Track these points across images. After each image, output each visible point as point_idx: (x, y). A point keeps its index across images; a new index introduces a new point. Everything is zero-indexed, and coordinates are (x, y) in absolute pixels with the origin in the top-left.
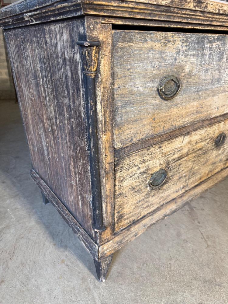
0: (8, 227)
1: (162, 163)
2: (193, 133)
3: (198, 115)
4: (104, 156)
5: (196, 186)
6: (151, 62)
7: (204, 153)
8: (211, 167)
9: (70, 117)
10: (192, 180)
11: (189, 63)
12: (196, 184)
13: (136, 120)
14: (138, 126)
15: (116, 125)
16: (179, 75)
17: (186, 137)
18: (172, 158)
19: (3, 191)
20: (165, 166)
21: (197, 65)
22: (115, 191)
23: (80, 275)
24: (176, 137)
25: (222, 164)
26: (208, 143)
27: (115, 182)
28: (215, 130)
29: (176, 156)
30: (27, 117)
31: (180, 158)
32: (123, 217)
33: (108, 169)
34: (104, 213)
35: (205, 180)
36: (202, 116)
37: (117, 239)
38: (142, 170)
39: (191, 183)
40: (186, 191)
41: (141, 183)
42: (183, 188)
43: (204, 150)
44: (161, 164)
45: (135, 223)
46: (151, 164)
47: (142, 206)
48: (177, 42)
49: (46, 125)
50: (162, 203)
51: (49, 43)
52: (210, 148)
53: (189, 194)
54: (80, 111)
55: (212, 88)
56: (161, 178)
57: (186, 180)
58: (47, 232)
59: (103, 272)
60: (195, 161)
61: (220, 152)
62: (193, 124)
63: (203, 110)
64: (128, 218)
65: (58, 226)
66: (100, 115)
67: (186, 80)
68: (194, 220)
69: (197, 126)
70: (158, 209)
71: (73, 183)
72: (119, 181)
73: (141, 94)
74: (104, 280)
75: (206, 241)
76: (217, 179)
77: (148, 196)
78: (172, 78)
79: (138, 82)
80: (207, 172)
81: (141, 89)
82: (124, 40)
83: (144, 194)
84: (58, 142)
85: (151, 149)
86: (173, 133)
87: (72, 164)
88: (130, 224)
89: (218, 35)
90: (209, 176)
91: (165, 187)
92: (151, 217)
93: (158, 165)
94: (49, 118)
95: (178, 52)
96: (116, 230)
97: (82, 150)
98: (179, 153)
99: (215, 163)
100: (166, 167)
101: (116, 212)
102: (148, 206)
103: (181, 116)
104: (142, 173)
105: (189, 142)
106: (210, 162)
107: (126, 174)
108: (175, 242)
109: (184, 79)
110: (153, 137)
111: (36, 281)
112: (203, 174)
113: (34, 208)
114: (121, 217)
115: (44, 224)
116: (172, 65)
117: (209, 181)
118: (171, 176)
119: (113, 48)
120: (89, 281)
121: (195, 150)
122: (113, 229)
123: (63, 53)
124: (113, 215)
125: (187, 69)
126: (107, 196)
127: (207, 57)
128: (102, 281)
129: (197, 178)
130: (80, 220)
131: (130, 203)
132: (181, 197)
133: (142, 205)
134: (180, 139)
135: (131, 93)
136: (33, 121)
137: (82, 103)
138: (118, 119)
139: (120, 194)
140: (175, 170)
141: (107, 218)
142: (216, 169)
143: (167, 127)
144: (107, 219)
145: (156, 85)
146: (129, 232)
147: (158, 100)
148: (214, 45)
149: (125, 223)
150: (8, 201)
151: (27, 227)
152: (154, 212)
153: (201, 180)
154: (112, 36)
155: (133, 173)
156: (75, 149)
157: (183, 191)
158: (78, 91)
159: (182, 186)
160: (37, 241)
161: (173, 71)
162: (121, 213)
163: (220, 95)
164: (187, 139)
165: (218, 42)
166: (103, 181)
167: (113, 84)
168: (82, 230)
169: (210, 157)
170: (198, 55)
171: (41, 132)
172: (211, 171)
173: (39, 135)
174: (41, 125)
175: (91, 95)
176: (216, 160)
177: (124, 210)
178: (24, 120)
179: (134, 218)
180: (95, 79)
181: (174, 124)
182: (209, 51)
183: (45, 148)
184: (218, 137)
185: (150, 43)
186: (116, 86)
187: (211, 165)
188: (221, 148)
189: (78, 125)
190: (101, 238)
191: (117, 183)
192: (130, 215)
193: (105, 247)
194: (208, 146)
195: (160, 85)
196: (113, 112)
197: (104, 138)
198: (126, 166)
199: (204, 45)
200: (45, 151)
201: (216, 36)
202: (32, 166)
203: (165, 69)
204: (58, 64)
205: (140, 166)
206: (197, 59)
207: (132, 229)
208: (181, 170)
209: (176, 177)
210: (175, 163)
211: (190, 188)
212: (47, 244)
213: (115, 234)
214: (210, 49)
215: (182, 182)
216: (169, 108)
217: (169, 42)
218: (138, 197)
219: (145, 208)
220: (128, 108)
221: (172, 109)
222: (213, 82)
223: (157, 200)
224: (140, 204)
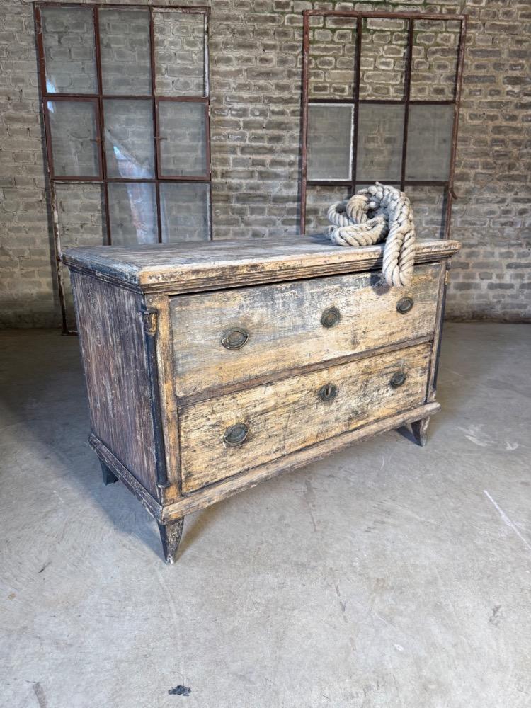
0: (55, 510)
1: (239, 415)
2: (279, 383)
3: (280, 364)
4: (165, 404)
5: (299, 451)
6: (211, 319)
7: (304, 408)
8: (321, 427)
9: (136, 367)
10: (289, 442)
11: (256, 314)
12: (299, 447)
13: (199, 370)
14: (202, 375)
15: (177, 374)
16: (245, 326)
17: (268, 388)
18: (254, 410)
19: (46, 469)
20: (243, 419)
21: (268, 314)
22: (180, 443)
23: (145, 559)
24: (254, 387)
25: (341, 424)
26: (306, 396)
27: (179, 432)
28: (317, 380)
29: (258, 409)
30: (90, 365)
31: (264, 412)
32: (192, 475)
33: (170, 417)
34: (168, 465)
35: (314, 444)
36: (288, 364)
37: (185, 501)
38: (212, 422)
39: (290, 446)
40: (284, 455)
41: (214, 437)
42: (277, 451)
43: (301, 404)
44: (237, 417)
45: (209, 486)
46: (224, 416)
47: (218, 466)
48: (238, 299)
49: (112, 374)
50: (246, 467)
51: (118, 301)
52: (311, 402)
53: (287, 460)
54: (143, 362)
55: (295, 335)
56: (240, 433)
57: (280, 441)
58: (107, 516)
59: (171, 548)
60: (289, 417)
61: (332, 408)
62: (274, 373)
63: (285, 358)
64: (198, 478)
66: (160, 366)
67: (255, 330)
68: (308, 503)
69: (282, 375)
70: (241, 474)
71: (139, 437)
72: (185, 432)
73: (202, 346)
74: (172, 562)
75: (315, 525)
76: (334, 444)
77: (224, 454)
78: (236, 330)
79: (198, 336)
80: (315, 434)
81: (202, 342)
82: (181, 305)
83: (218, 451)
84: (124, 393)
85: (222, 399)
86: (248, 382)
87: (137, 415)
88: (202, 486)
89: (290, 284)
90: (321, 439)
91: (248, 445)
92: (230, 483)
93: (234, 417)
94: (116, 368)
95: (241, 306)
96: (184, 490)
97: (146, 399)
98: (262, 405)
99: (327, 422)
100: (245, 421)
101: (183, 467)
102: (226, 467)
103: (256, 365)
104: (214, 426)
105: (276, 394)
106: (317, 420)
107: (193, 425)
108: (273, 526)
109: (253, 329)
110: (221, 387)
111: (90, 563)
112: (308, 435)
113: (90, 490)
114: (189, 475)
115: (103, 507)
116: (236, 318)
117: (322, 446)
118: (256, 433)
119: (171, 313)
120: (154, 563)
121: (287, 403)
122: (180, 488)
123: (130, 313)
124: (179, 471)
125: (256, 319)
126: (170, 446)
127: (281, 305)
128: (170, 561)
129: (298, 439)
131: (200, 460)
132: (276, 462)
133: (218, 464)
134: (260, 390)
135: (191, 345)
136: (97, 370)
137: (145, 355)
138: (179, 369)
139: (186, 447)
140: (260, 426)
141: (171, 472)
142: (331, 431)
143: (238, 377)
144: (172, 474)
145: (219, 337)
146: (201, 496)
147: (223, 350)
148: (288, 294)
149: (195, 483)
150: (54, 481)
151: (79, 511)
152: (236, 476)
153: (307, 444)
154: (169, 304)
155: (202, 425)
156: (140, 399)
157: (278, 455)
158: (142, 344)
159: (275, 448)
160: (93, 525)
161: (237, 323)
162: (190, 470)
163: (310, 340)
164: (270, 390)
165: (293, 291)
166: (166, 430)
167: (172, 340)
169: (316, 414)
170: (267, 306)
171: (106, 382)
172: (322, 433)
173: (104, 386)
174: (107, 375)
175: (152, 350)
176: (328, 418)
177: (193, 467)
178: (86, 368)
179: (208, 479)
180: (155, 338)
181: (247, 373)
182: (281, 301)
183: (110, 401)
184: (322, 389)
185: (207, 303)
186: (175, 341)
187: (321, 424)
188: (332, 402)
189: (143, 375)
190: (165, 497)
191: (182, 434)
192: (202, 475)
193: (170, 508)
194: (307, 399)
195: (224, 337)
196: (174, 363)
197: (165, 387)
199: (273, 295)
200: (110, 405)
201: (288, 285)
202: (92, 429)
203: (227, 322)
204: (126, 320)
205: (210, 417)
206: (267, 310)
207: (205, 493)
208: (269, 427)
209: (264, 435)
210: (259, 418)
211: (289, 452)
212: (106, 528)
213: (183, 496)
214: (283, 298)
215: (274, 442)
216: (238, 357)
217: (229, 299)
218: (210, 453)
219: (222, 469)
220: (190, 359)
221: (242, 359)
222: (295, 328)
223: (237, 461)
224: (214, 462)
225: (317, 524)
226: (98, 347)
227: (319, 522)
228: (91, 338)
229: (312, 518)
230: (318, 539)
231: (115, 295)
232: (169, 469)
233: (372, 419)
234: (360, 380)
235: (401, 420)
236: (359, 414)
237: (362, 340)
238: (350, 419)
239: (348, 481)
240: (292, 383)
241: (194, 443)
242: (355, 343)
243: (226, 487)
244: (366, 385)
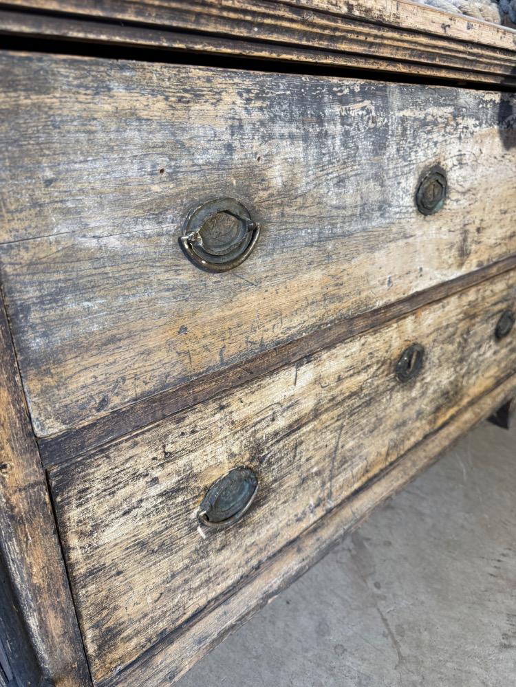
1: (235, 450)
2: (325, 355)
3: (331, 307)
5: (356, 493)
6: (141, 159)
7: (368, 404)
8: (393, 435)
10: (340, 479)
11: (278, 159)
12: (356, 486)
13: (113, 340)
15: (27, 362)
16: (248, 196)
17: (303, 368)
18: (270, 430)
20: (247, 456)
21: (307, 165)
22: (68, 567)
24: (271, 373)
25: (424, 422)
26: (374, 376)
28: (393, 339)
29: (281, 423)
31: (293, 429)
32: (119, 633)
33: (22, 507)
35: (382, 470)
36: (346, 306)
38: (166, 484)
39: (341, 487)
40: (329, 511)
41: (170, 522)
42: (317, 505)
43: (366, 396)
44: (232, 455)
45: (166, 638)
46: (197, 460)
47: (187, 587)
48: (226, 98)
50: (254, 562)
52: (381, 388)
53: (337, 520)
55: (364, 230)
56: (240, 493)
57: (324, 484)
60: (342, 427)
61: (414, 393)
62: (318, 331)
63: (343, 291)
64: (138, 633)
67: (276, 212)
68: (364, 578)
69: (332, 335)
70: (245, 580)
72: (82, 534)
76: (414, 464)
77: (202, 552)
78: (224, 205)
79: (99, 221)
80: (384, 450)
81: (114, 242)
82: (9, 85)
83: (186, 552)
85: (191, 417)
86: (258, 362)
88: (148, 646)
89: (362, 82)
90: (392, 458)
91: (258, 514)
92: (220, 611)
93: (223, 457)
95: (237, 127)
96: (99, 677)
98: (288, 414)
99: (404, 423)
100: (251, 460)
101: (87, 626)
102: (208, 581)
103: (278, 315)
104: (168, 494)
105: (318, 381)
106: (389, 422)
107: (106, 507)
109: (270, 207)
110: (188, 383)
112: (371, 458)
114: (109, 638)
116: (221, 165)
117: (394, 473)
118: (275, 481)
121: (339, 399)
124: (76, 639)
125: (277, 176)
126: (37, 591)
127: (338, 142)
129: (355, 471)
131: (139, 589)
132: (315, 530)
133: (186, 582)
134: (287, 375)
135: (71, 255)
138: (36, 343)
139: (92, 573)
140: (284, 462)
141: (51, 654)
142: (409, 439)
143: (232, 350)
145: (169, 227)
146: (150, 671)
147: (188, 274)
148: (356, 109)
149: (127, 649)
152: (231, 591)
153: (370, 475)
155: (134, 500)
157: (320, 512)
159: (312, 502)
161: (226, 186)
162: (110, 624)
163: (392, 245)
164: (307, 373)
165: (367, 103)
169: (388, 411)
170: (306, 138)
172: (396, 446)
176: (406, 415)
177: (120, 613)
179: (162, 625)
181: (255, 337)
182: (339, 127)
184: (401, 356)
185: (122, 98)
187: (394, 429)
188: (415, 382)
191: (73, 541)
192: (146, 621)
194: (376, 383)
195: (188, 227)
198: (98, 486)
199: (321, 107)
201: (357, 84)
203: (195, 177)
205: (156, 473)
206: (305, 149)
207: (159, 659)
208: (303, 460)
210: (281, 444)
211: (339, 501)
214: (344, 120)
215: (312, 489)
216: (231, 294)
217: (197, 95)
218: (164, 565)
219: (199, 588)
220: (72, 306)
221: (242, 296)
222: (364, 212)
223: (236, 556)
224: (178, 580)
225: (398, 638)
227: (401, 631)
229: (385, 620)
232: (41, 648)
233: (466, 401)
234: (459, 332)
235: (502, 396)
236: (450, 396)
237: (474, 247)
238: (438, 409)
240: (352, 351)
241: (117, 553)
242: (464, 253)
243: (210, 625)
244: (466, 340)
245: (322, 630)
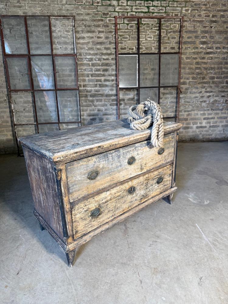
0: (21, 244)
2: (112, 190)
3: (112, 182)
4: (65, 206)
5: (121, 215)
6: (83, 169)
7: (122, 198)
8: (130, 204)
9: (52, 190)
10: (117, 212)
11: (101, 164)
12: (121, 214)
13: (79, 190)
14: (80, 192)
15: (70, 193)
16: (97, 170)
18: (102, 202)
19: (16, 225)
21: (106, 164)
22: (72, 220)
23: (60, 265)
24: (102, 193)
25: (137, 201)
26: (123, 193)
27: (72, 216)
28: (127, 186)
29: (104, 201)
30: (33, 184)
31: (106, 202)
33: (68, 211)
34: (68, 230)
35: (127, 211)
36: (115, 181)
37: (76, 242)
38: (85, 209)
39: (117, 213)
40: (115, 218)
41: (86, 215)
42: (112, 216)
43: (121, 196)
44: (95, 206)
45: (85, 235)
46: (90, 206)
48: (94, 159)
49: (43, 190)
50: (100, 225)
51: (44, 163)
52: (125, 195)
53: (117, 220)
54: (56, 190)
55: (117, 170)
56: (97, 212)
57: (113, 212)
58: (43, 246)
59: (71, 261)
60: (116, 202)
61: (134, 196)
62: (110, 186)
63: (114, 179)
64: (80, 233)
65: (49, 242)
66: (63, 191)
67: (101, 171)
68: (126, 235)
69: (113, 186)
70: (98, 228)
71: (55, 217)
73: (79, 180)
74: (71, 266)
75: (129, 245)
76: (135, 210)
77: (91, 221)
78: (93, 172)
79: (78, 177)
80: (127, 207)
81: (80, 179)
82: (70, 166)
83: (88, 221)
84: (48, 199)
85: (89, 200)
86: (99, 192)
87: (54, 209)
88: (82, 235)
90: (130, 208)
91: (100, 216)
92: (94, 232)
95: (95, 162)
96: (75, 238)
97: (57, 204)
98: (105, 199)
99: (132, 202)
100: (99, 207)
101: (74, 229)
102: (91, 226)
103: (102, 184)
104: (86, 211)
105: (111, 194)
106: (128, 201)
107: (77, 212)
108: (112, 247)
110: (88, 195)
111: (38, 269)
112: (124, 208)
113: (35, 234)
114: (77, 232)
115: (41, 242)
116: (93, 167)
117: (130, 212)
118: (103, 211)
119: (66, 170)
120: (64, 267)
121: (115, 197)
122: (73, 238)
123: (49, 169)
124: (73, 231)
125: (101, 166)
126: (68, 222)
127: (111, 159)
128: (70, 266)
129: (120, 211)
130: (59, 235)
131: (81, 225)
132: (112, 221)
133: (88, 226)
134: (104, 193)
135: (75, 181)
136: (36, 187)
137: (56, 187)
138: (71, 191)
139: (75, 221)
140: (105, 208)
142: (134, 205)
143: (95, 190)
144: (70, 233)
145: (86, 176)
147: (89, 181)
148: (114, 154)
149: (79, 235)
150: (20, 231)
151: (32, 244)
152: (96, 229)
153: (124, 211)
154: (66, 166)
155: (81, 211)
156: (55, 203)
157: (113, 218)
158: (55, 183)
160: (38, 251)
161: (94, 169)
162: (77, 230)
163: (123, 171)
164: (108, 193)
165: (116, 153)
166: (66, 216)
167: (67, 180)
168: (60, 240)
169: (127, 199)
170: (105, 160)
171: (40, 193)
172: (130, 206)
173: (39, 194)
174: (40, 190)
175: (59, 185)
176: (132, 200)
177: (78, 229)
178: (31, 185)
179: (84, 232)
180: (60, 181)
181: (99, 188)
182: (111, 157)
183: (42, 200)
184: (129, 189)
185: (81, 163)
186: (69, 180)
188: (134, 193)
189: (56, 194)
190: (67, 242)
191: (73, 216)
192: (82, 231)
193: (70, 246)
195: (88, 175)
196: (68, 190)
197: (65, 199)
198: (76, 209)
199: (108, 156)
200: (42, 202)
201: (114, 151)
202: (35, 209)
203: (89, 169)
204: (48, 171)
205: (84, 208)
206: (105, 162)
207: (83, 238)
208: (109, 208)
209: (107, 211)
210: (104, 204)
211: (117, 216)
212: (43, 252)
213: (74, 240)
214: (112, 156)
215: (111, 213)
216: (95, 182)
217: (90, 160)
218: (85, 222)
219: (90, 227)
220: (75, 186)
221: (96, 183)
222: (117, 167)
223: (96, 223)
224: (87, 225)
225: (129, 244)
226: (36, 178)
227: (130, 243)
228: (33, 173)
229: (128, 242)
230: (130, 251)
231: (43, 161)
232: (68, 231)
233: (150, 197)
234: (144, 183)
235: (162, 196)
236: (145, 196)
237: (144, 168)
238: (141, 199)
239: (142, 223)
240: (118, 188)
241: (78, 219)
242: (142, 169)
243: (92, 234)
244: (147, 185)
245: (115, 243)
